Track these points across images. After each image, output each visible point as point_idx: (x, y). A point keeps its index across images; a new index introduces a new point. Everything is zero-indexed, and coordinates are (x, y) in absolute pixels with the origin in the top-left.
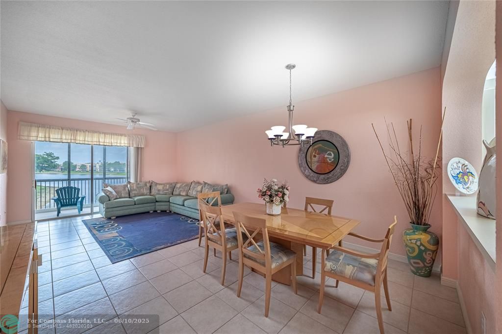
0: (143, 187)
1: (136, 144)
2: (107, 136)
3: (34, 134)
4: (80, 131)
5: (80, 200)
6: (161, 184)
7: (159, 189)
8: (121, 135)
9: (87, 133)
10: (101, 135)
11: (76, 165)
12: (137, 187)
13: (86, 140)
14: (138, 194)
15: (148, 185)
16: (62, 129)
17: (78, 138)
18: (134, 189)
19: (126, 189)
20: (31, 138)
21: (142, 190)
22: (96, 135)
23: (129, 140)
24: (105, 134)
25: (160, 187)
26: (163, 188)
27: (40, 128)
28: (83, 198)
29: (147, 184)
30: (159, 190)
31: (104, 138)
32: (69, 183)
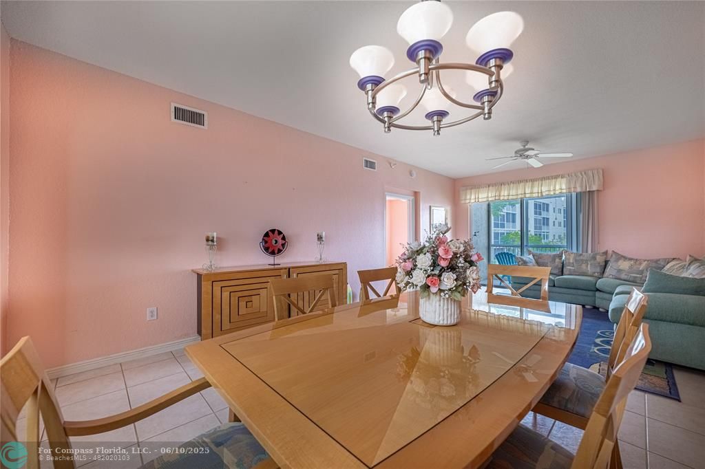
0: (587, 260)
1: (581, 187)
2: (536, 183)
3: (468, 197)
4: (504, 184)
6: (631, 259)
7: (621, 267)
8: (556, 177)
10: (528, 184)
12: (576, 261)
13: (511, 194)
14: (574, 271)
15: (600, 259)
18: (569, 263)
19: (557, 260)
20: (467, 202)
21: (584, 266)
22: (521, 185)
23: (569, 182)
24: (533, 181)
25: (625, 265)
26: (631, 267)
27: (473, 191)
29: (598, 257)
30: (620, 271)
31: (532, 188)
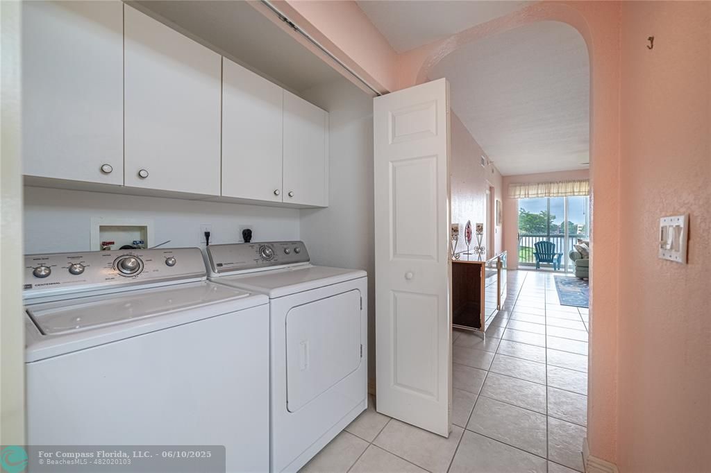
3: (518, 193)
5: (556, 257)
9: (561, 184)
11: (577, 226)
16: (538, 184)
17: (552, 191)
20: (516, 197)
22: (570, 185)
27: (522, 187)
28: (560, 255)
31: (580, 187)
32: (549, 239)
